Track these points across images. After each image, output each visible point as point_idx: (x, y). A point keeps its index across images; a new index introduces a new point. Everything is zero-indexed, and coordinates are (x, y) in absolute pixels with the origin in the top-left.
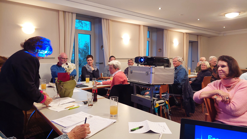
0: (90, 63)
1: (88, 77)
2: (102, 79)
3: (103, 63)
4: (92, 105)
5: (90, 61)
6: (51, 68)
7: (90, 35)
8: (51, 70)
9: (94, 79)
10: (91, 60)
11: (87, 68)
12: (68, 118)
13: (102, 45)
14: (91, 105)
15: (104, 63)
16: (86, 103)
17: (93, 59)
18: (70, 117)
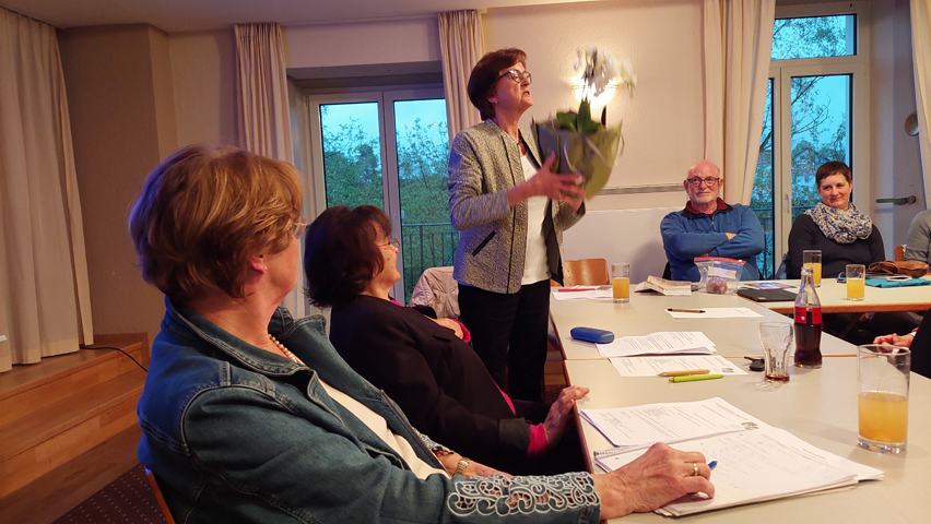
0: (833, 198)
1: (815, 260)
2: (894, 271)
3: (914, 200)
4: (786, 379)
5: (836, 191)
6: (662, 224)
7: (851, 75)
8: (663, 230)
9: (851, 270)
10: (839, 185)
11: (821, 222)
12: (649, 412)
13: (912, 112)
14: (776, 379)
15: (919, 197)
16: (759, 365)
17: (849, 179)
18: (658, 413)
